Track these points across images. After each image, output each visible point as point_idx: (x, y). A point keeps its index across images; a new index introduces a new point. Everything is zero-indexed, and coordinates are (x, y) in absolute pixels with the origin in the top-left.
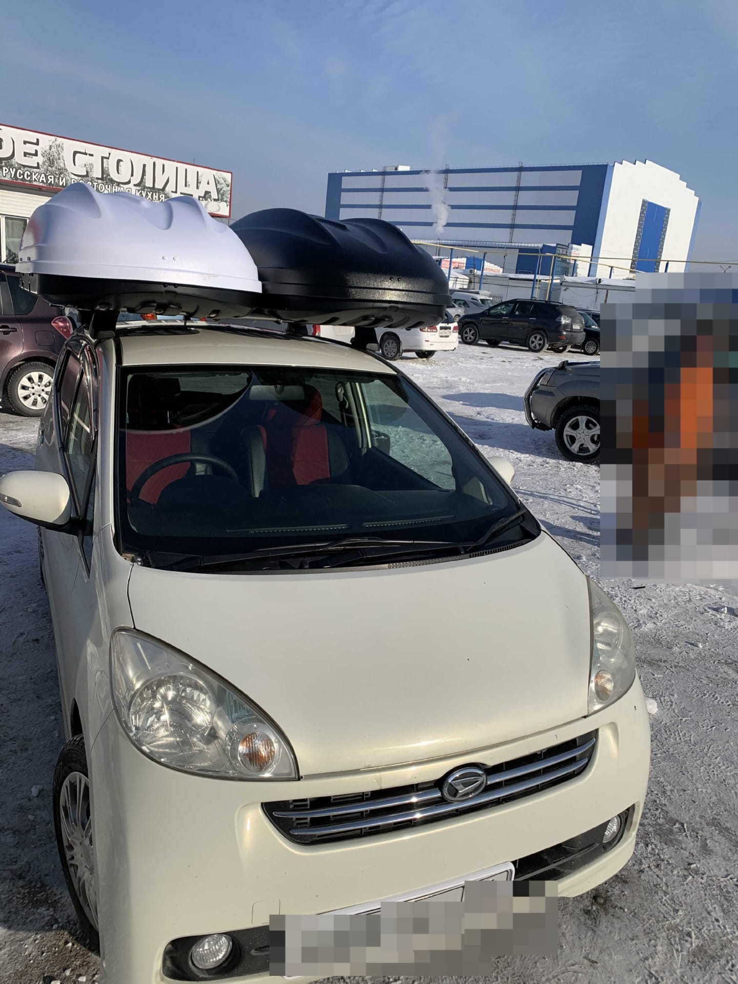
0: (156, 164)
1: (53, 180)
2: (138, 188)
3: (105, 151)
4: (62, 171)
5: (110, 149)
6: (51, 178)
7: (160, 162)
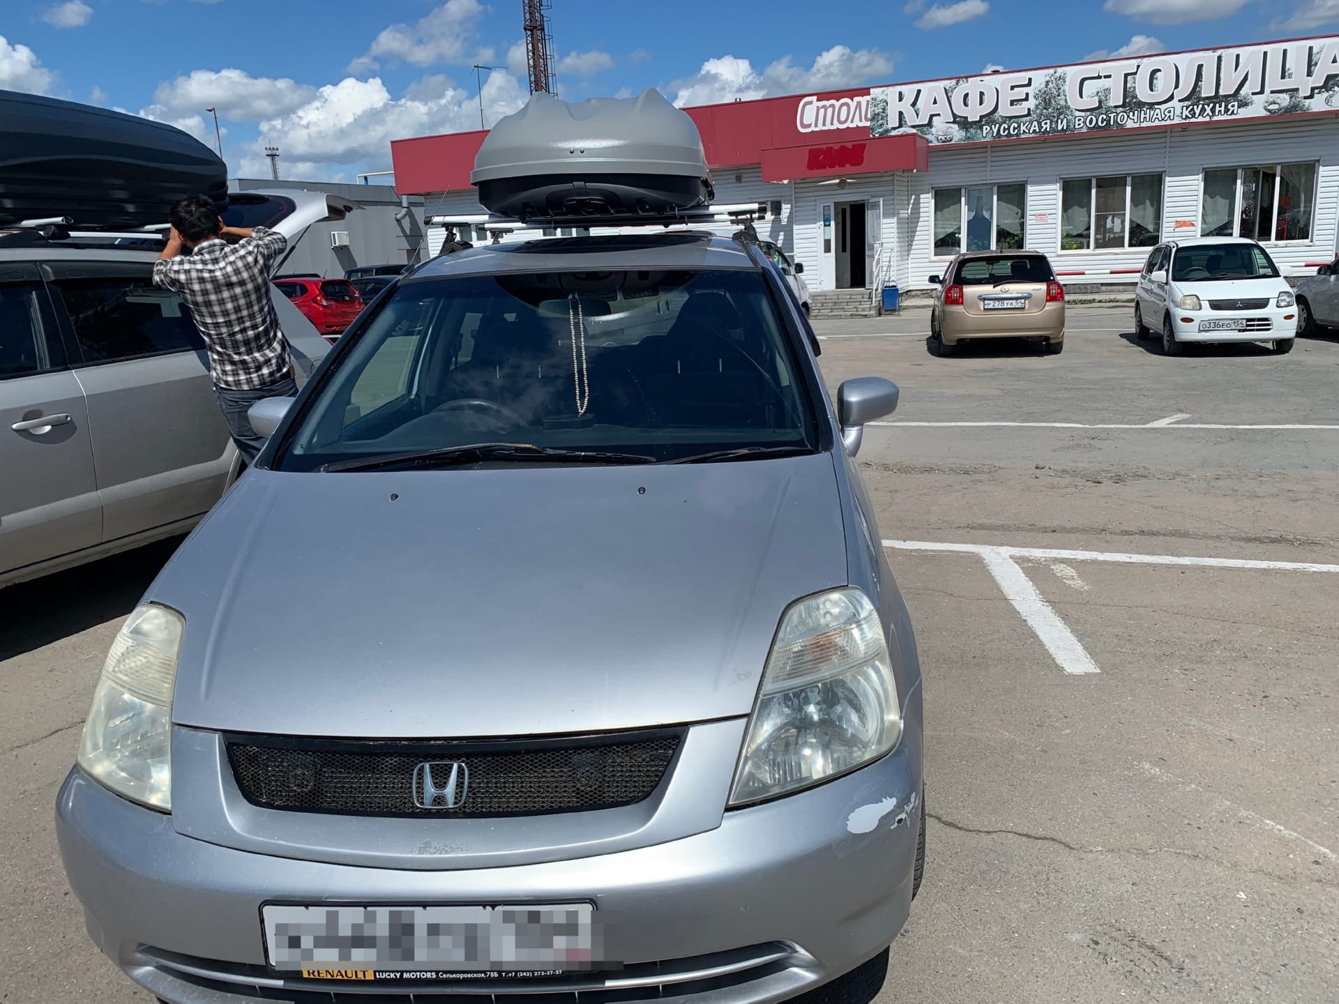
0: (1223, 59)
1: (1048, 126)
2: (1186, 103)
3: (1130, 65)
4: (1063, 111)
5: (1140, 60)
6: (1046, 124)
7: (1229, 55)
